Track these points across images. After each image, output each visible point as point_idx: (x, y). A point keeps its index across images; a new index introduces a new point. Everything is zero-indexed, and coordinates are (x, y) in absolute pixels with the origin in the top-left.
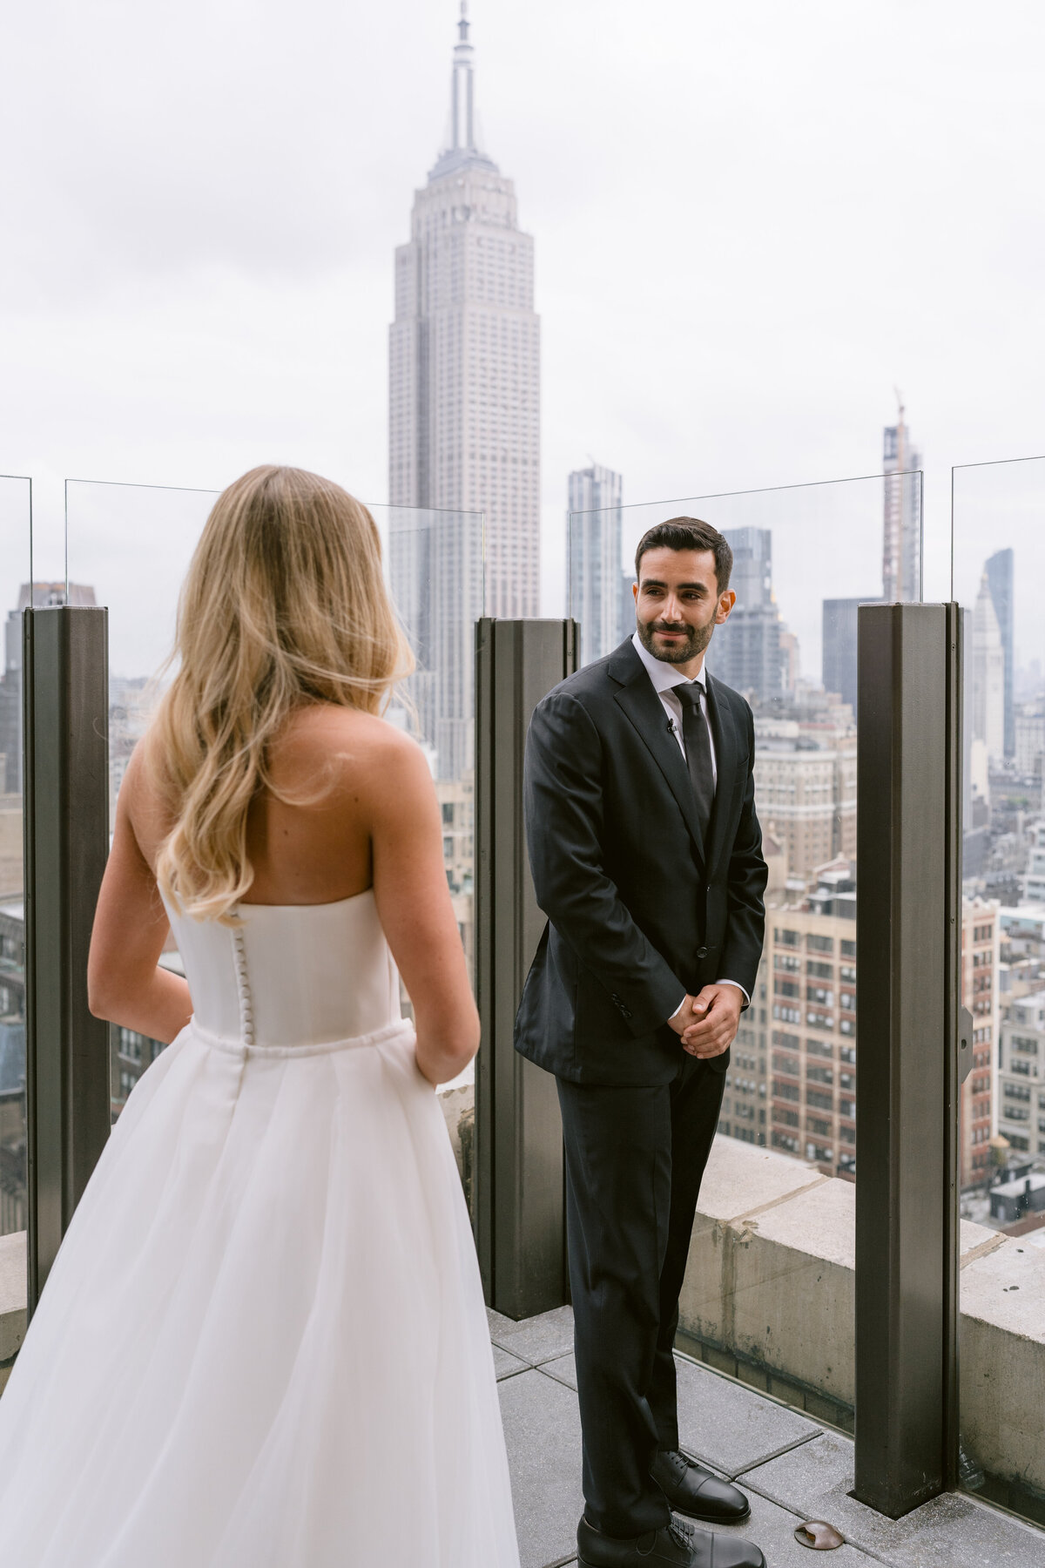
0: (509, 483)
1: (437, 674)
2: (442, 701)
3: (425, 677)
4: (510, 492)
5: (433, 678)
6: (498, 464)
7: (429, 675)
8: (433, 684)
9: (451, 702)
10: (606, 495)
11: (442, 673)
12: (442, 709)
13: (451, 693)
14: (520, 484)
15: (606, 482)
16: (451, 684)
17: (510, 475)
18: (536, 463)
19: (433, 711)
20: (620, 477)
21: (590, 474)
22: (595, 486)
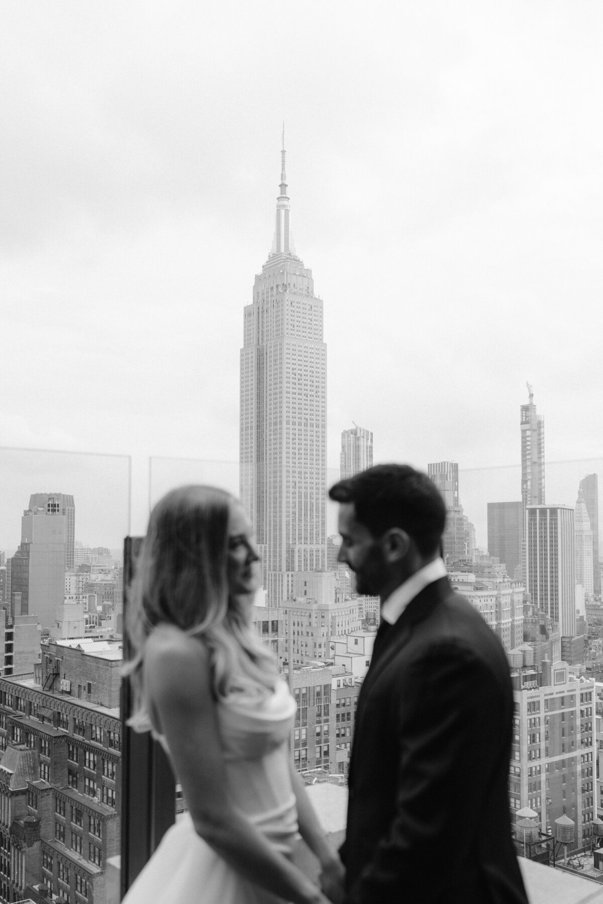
0: (309, 438)
1: (267, 545)
3: (261, 547)
4: (309, 442)
5: (265, 547)
6: (303, 427)
7: (263, 546)
9: (275, 562)
10: (363, 443)
11: (270, 545)
12: (270, 566)
13: (275, 556)
14: (315, 438)
15: (363, 437)
16: (275, 552)
17: (309, 433)
18: (324, 426)
20: (372, 434)
21: (354, 432)
22: (357, 439)
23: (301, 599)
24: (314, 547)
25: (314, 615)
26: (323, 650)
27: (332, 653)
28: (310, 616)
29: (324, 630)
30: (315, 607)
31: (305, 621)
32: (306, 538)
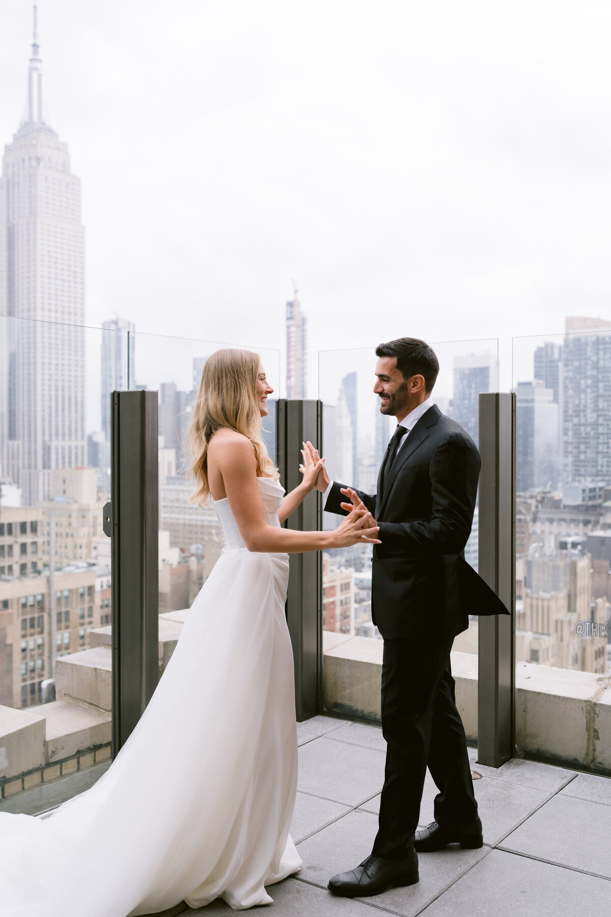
1: (20, 442)
2: (24, 459)
3: (13, 444)
5: (18, 444)
6: (59, 315)
7: (16, 443)
8: (18, 449)
9: (30, 459)
11: (24, 442)
12: (24, 465)
13: (30, 454)
15: (125, 328)
16: (30, 448)
19: (18, 465)
20: (134, 325)
21: (115, 323)
22: (118, 330)
23: (59, 499)
24: (73, 444)
25: (74, 515)
26: (84, 551)
27: (94, 553)
28: (70, 516)
29: (85, 531)
30: (75, 506)
31: (65, 521)
32: (63, 435)
